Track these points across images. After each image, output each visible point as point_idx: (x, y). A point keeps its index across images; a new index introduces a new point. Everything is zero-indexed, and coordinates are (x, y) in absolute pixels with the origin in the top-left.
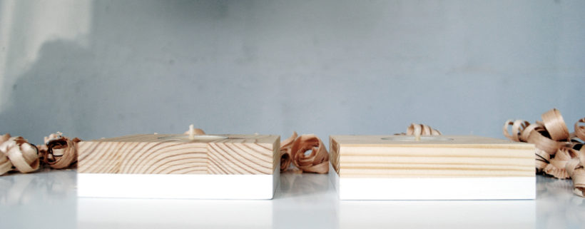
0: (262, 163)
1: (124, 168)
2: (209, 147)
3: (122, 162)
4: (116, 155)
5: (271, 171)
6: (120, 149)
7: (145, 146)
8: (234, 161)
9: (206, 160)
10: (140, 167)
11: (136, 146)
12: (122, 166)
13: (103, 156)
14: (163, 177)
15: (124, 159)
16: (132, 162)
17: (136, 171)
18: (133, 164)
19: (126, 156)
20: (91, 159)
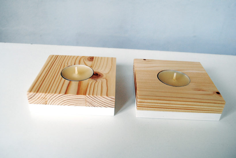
0: (110, 103)
1: (49, 103)
2: (86, 97)
3: (48, 101)
4: (44, 98)
5: (114, 107)
6: (46, 96)
7: (57, 95)
8: (98, 102)
9: (85, 102)
10: (55, 103)
11: (53, 95)
12: (48, 102)
13: (39, 98)
14: (66, 106)
15: (48, 100)
16: (52, 101)
17: (54, 104)
18: (52, 102)
19: (49, 99)
20: (33, 99)
